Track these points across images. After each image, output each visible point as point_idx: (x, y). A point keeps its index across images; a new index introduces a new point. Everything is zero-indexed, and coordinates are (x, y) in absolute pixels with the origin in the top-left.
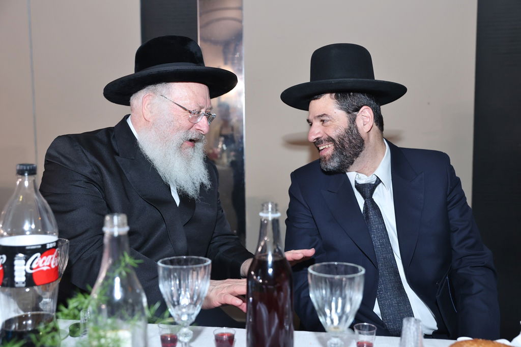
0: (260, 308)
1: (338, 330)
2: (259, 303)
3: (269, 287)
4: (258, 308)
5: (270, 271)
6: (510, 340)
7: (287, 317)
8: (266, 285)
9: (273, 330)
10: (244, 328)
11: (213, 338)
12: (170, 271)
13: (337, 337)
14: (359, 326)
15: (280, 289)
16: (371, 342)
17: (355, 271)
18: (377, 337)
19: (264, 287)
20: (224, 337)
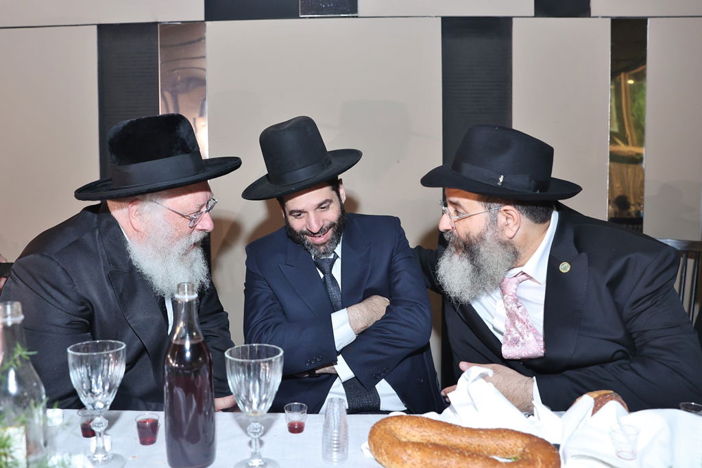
0: (176, 391)
1: (257, 415)
2: (175, 387)
3: (186, 372)
4: (174, 391)
5: (188, 355)
6: (440, 412)
7: (206, 400)
8: (183, 369)
9: (191, 415)
10: (162, 411)
11: (135, 425)
12: (81, 358)
13: (257, 422)
14: (290, 406)
15: (196, 373)
16: (302, 421)
17: (277, 352)
18: (309, 415)
19: (180, 371)
20: (147, 423)
